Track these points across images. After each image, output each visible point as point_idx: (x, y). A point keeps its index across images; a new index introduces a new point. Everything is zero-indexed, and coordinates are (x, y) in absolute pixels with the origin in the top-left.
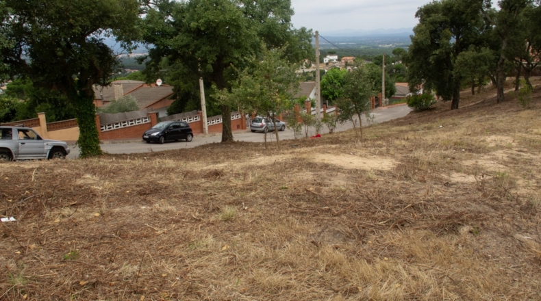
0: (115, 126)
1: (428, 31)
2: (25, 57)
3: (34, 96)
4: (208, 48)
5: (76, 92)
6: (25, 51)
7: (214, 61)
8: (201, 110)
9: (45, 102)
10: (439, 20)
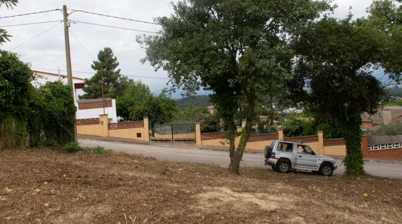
0: (381, 147)
2: (307, 89)
3: (317, 117)
5: (346, 118)
6: (307, 83)
9: (326, 122)
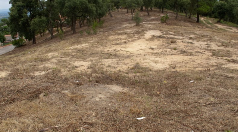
1: (16, 10)
10: (21, 5)
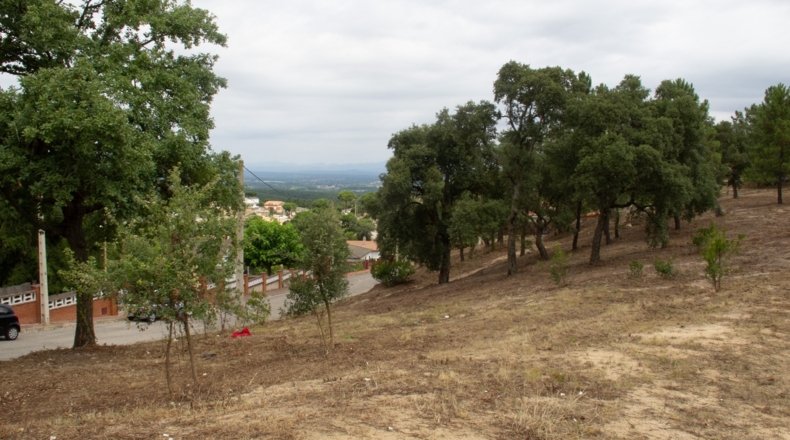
1: (408, 168)
4: (58, 177)
7: (67, 201)
8: (38, 282)
10: (423, 153)
